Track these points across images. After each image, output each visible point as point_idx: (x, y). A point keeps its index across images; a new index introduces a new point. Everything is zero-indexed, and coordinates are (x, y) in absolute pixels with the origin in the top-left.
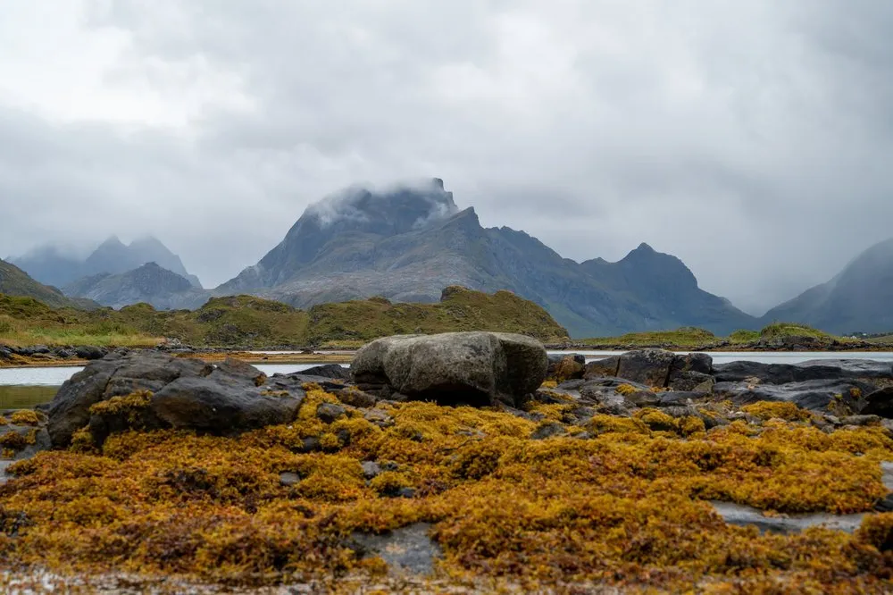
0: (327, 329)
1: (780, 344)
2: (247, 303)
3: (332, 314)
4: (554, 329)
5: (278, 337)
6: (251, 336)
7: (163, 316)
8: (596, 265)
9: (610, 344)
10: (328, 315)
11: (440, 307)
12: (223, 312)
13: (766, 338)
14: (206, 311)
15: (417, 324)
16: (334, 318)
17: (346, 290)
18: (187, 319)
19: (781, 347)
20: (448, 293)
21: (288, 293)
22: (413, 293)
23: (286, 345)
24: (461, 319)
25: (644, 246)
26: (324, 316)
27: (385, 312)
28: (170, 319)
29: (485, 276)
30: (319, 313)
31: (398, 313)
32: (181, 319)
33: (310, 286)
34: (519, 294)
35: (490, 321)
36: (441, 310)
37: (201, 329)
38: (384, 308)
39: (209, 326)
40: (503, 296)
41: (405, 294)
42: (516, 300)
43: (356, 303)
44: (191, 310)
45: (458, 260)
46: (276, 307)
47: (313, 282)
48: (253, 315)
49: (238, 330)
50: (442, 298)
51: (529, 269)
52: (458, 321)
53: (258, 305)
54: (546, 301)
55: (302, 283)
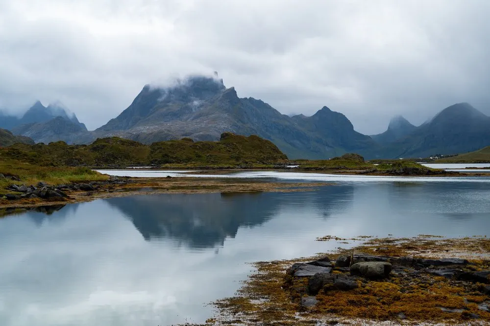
0: (160, 155)
1: (402, 171)
2: (117, 141)
3: (163, 147)
4: (280, 155)
5: (134, 160)
6: (120, 159)
7: (72, 148)
8: (299, 118)
9: (313, 166)
10: (161, 148)
11: (220, 144)
12: (104, 146)
13: (395, 168)
14: (95, 146)
15: (208, 152)
16: (164, 149)
17: (166, 132)
18: (85, 149)
19: (403, 173)
20: (224, 136)
21: (134, 133)
22: (201, 133)
23: (139, 164)
24: (232, 150)
25: (325, 108)
26: (158, 148)
27: (191, 146)
28: (76, 150)
29: (239, 124)
30: (156, 147)
31: (198, 147)
32: (82, 150)
33: (146, 129)
34: (261, 136)
35: (246, 151)
36: (221, 145)
37: (93, 155)
38: (190, 144)
39: (97, 154)
40: (253, 138)
41: (197, 134)
42: (260, 140)
43: (175, 141)
44: (87, 145)
45: (226, 115)
46: (132, 143)
47: (148, 127)
48: (120, 148)
49: (113, 156)
50: (220, 139)
51: (264, 120)
52: (230, 151)
53: (123, 142)
54: (272, 137)
55: (141, 128)
